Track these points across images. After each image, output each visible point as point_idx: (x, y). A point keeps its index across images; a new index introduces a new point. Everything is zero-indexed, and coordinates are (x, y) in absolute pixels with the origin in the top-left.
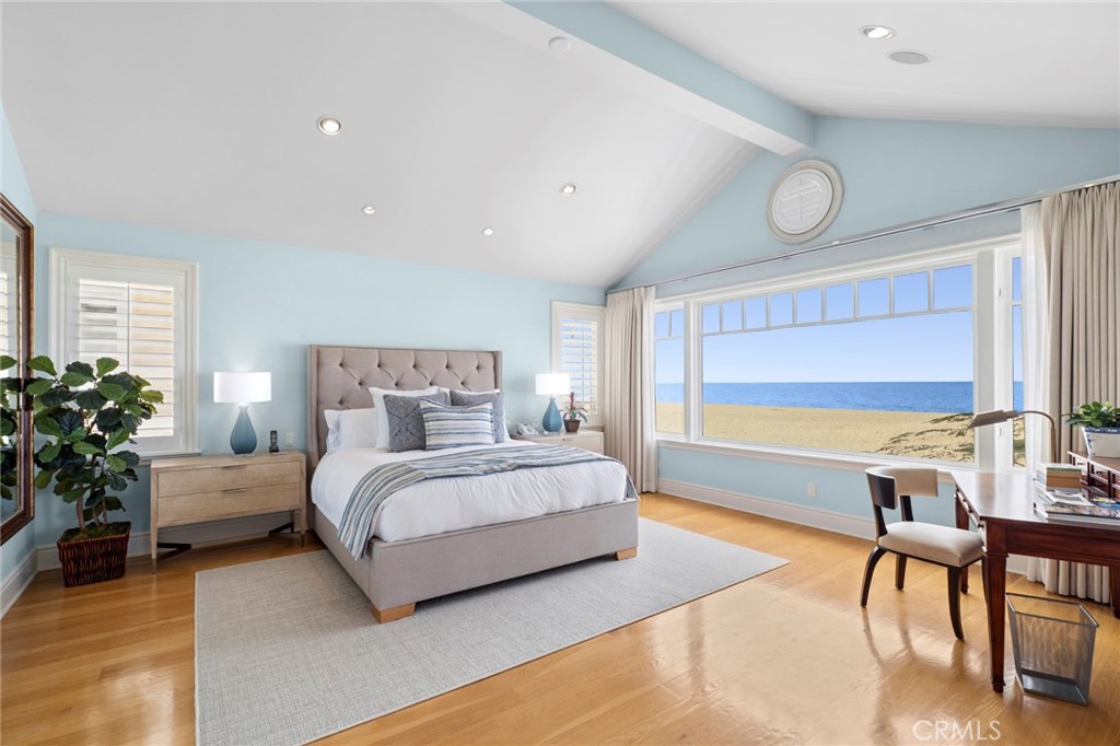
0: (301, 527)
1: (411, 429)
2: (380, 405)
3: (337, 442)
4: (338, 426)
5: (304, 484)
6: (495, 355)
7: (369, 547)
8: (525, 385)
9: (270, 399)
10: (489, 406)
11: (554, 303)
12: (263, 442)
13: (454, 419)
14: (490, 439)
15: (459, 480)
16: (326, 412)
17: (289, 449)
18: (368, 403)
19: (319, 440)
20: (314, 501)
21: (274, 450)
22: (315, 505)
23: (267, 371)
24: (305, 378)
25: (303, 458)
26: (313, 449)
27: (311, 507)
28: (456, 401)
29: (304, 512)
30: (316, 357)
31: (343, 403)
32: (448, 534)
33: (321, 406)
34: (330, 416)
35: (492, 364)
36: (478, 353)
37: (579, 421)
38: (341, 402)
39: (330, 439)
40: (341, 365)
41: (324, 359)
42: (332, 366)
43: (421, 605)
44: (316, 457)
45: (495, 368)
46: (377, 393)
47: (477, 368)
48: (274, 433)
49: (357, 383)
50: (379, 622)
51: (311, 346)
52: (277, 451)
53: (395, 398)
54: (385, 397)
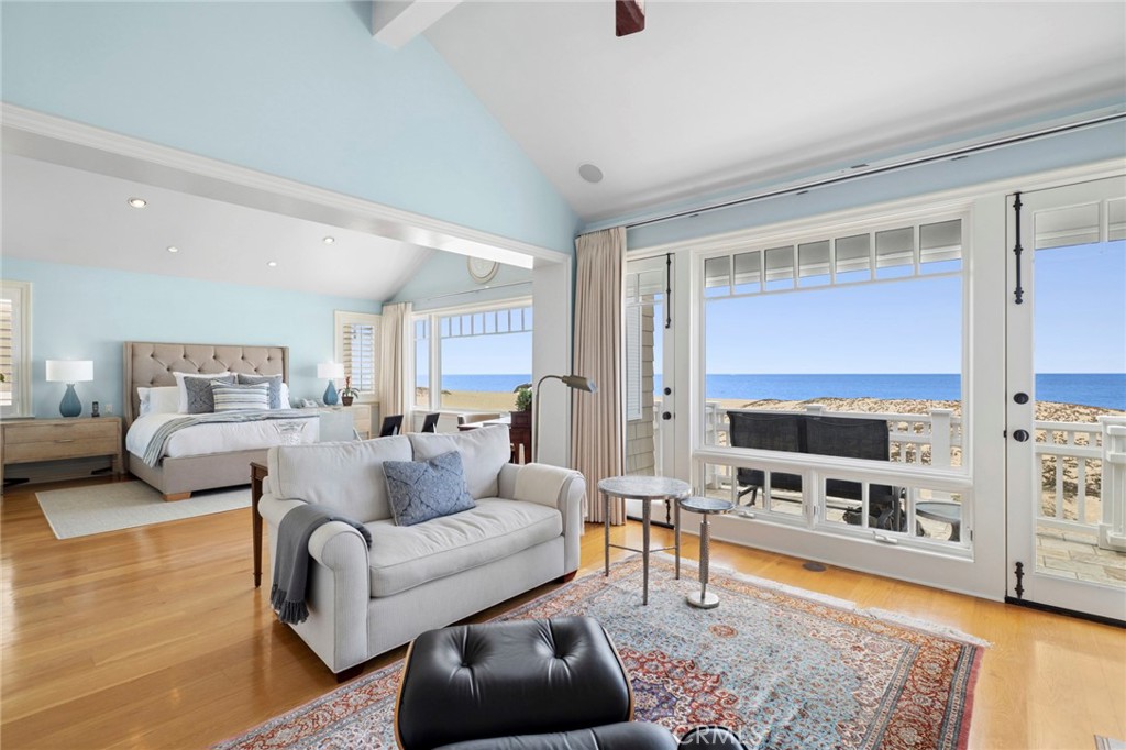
0: (119, 467)
1: (203, 400)
2: (182, 385)
3: (147, 409)
4: (148, 398)
5: (120, 438)
6: (283, 350)
7: (160, 462)
8: (309, 372)
9: (92, 379)
10: (267, 385)
11: (337, 312)
12: (87, 409)
13: (238, 393)
14: (267, 407)
15: (224, 424)
16: (139, 389)
17: (109, 414)
18: (173, 383)
19: (133, 409)
20: (128, 449)
21: (96, 415)
22: (129, 452)
23: (89, 359)
24: (122, 365)
25: (120, 420)
26: (129, 414)
27: (126, 454)
28: (242, 381)
29: (120, 457)
30: (131, 351)
31: (153, 383)
32: (214, 454)
33: (135, 385)
34: (142, 392)
35: (281, 356)
36: (269, 348)
37: (352, 398)
38: (152, 383)
39: (142, 407)
40: (152, 356)
41: (139, 352)
42: (144, 356)
43: (195, 494)
44: (130, 420)
45: (283, 359)
46: (179, 375)
47: (269, 359)
48: (95, 403)
49: (165, 369)
50: (166, 501)
51: (126, 343)
52: (98, 416)
53: (193, 379)
54: (185, 378)
